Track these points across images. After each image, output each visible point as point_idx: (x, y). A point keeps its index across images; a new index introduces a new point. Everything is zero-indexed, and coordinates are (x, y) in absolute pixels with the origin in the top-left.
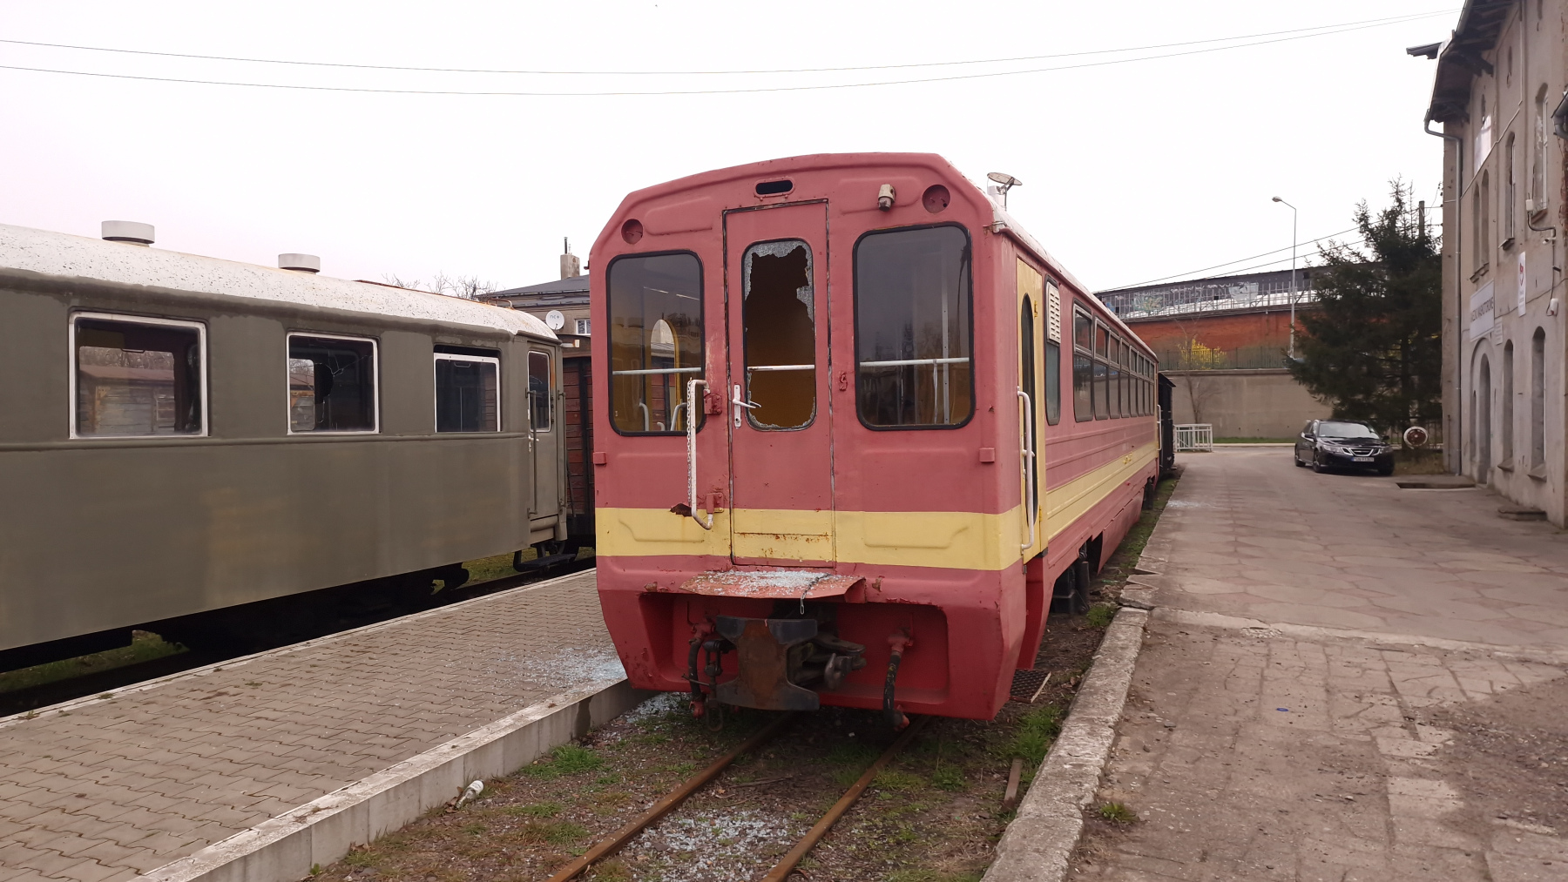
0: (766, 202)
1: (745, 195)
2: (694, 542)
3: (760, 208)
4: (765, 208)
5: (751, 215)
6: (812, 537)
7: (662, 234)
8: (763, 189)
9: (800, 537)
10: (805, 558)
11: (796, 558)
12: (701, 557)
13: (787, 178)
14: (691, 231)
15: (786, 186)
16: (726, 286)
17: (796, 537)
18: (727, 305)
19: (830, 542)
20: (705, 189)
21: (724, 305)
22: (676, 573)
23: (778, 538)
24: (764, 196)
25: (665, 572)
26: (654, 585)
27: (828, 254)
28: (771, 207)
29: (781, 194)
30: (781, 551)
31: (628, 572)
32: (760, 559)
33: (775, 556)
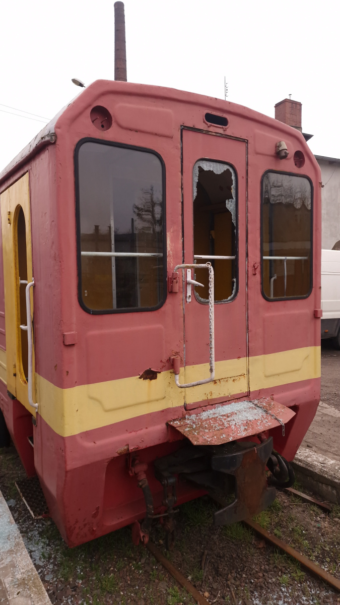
0: (211, 129)
1: (197, 118)
2: (157, 400)
3: (207, 133)
4: (210, 133)
5: (200, 135)
6: (237, 378)
7: (131, 130)
8: (210, 118)
9: (229, 379)
10: (232, 394)
11: (227, 395)
12: (163, 411)
13: (225, 116)
14: (156, 134)
15: (223, 122)
16: (182, 189)
17: (226, 379)
18: (182, 203)
19: (246, 378)
20: (167, 102)
21: (181, 203)
22: (144, 431)
23: (215, 383)
24: (210, 124)
25: (133, 433)
26: (126, 447)
27: (247, 179)
28: (214, 134)
29: (221, 126)
30: (218, 392)
31: (99, 443)
32: (204, 401)
33: (214, 396)
